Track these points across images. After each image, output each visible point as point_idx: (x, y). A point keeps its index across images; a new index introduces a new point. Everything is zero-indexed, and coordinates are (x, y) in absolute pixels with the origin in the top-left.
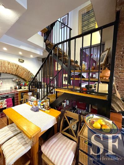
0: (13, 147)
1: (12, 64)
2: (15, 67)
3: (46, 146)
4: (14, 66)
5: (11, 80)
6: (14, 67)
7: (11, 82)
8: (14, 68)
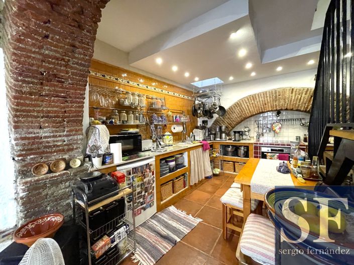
0: (234, 194)
1: (300, 90)
2: (306, 94)
3: (255, 216)
4: (302, 93)
5: (298, 123)
6: (303, 95)
7: (299, 126)
8: (302, 98)
